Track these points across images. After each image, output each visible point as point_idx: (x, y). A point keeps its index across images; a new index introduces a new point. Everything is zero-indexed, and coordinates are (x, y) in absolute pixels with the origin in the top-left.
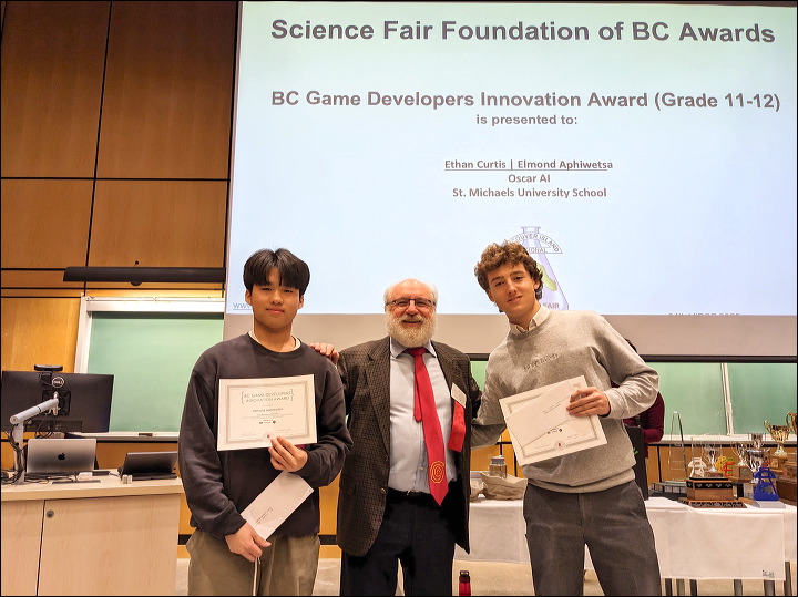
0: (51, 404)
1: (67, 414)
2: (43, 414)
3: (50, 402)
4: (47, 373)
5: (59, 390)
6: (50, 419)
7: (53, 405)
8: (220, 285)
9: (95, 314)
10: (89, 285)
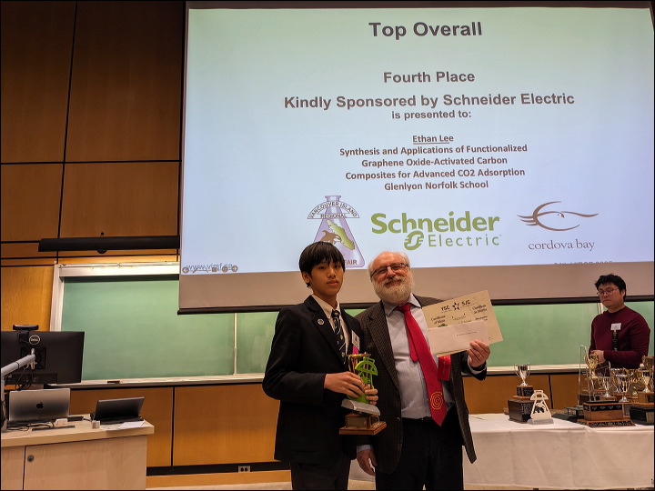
1: (43, 368)
2: (21, 369)
3: (28, 357)
4: (26, 332)
5: (35, 347)
6: (27, 373)
7: (30, 360)
8: (174, 251)
9: (67, 280)
10: (61, 254)
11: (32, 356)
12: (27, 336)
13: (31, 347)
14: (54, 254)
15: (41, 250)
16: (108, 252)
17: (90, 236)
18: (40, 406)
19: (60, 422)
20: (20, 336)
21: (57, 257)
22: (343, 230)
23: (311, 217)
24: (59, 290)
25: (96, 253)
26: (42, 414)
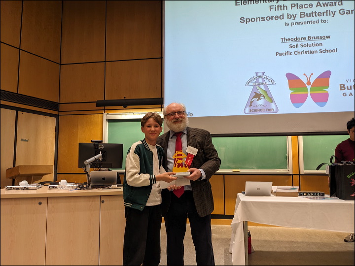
0: (99, 156)
1: (105, 161)
2: (96, 160)
3: (99, 155)
4: (97, 143)
5: (101, 151)
6: (99, 163)
7: (100, 157)
8: (160, 106)
9: (110, 121)
10: (106, 108)
11: (100, 155)
12: (98, 145)
13: (100, 150)
14: (103, 108)
15: (97, 106)
16: (128, 107)
17: (119, 99)
18: (104, 179)
19: (113, 186)
20: (95, 145)
21: (104, 110)
22: (266, 92)
23: (247, 84)
24: (106, 125)
25: (122, 107)
26: (105, 182)
